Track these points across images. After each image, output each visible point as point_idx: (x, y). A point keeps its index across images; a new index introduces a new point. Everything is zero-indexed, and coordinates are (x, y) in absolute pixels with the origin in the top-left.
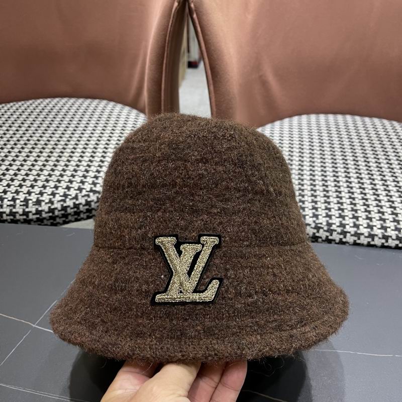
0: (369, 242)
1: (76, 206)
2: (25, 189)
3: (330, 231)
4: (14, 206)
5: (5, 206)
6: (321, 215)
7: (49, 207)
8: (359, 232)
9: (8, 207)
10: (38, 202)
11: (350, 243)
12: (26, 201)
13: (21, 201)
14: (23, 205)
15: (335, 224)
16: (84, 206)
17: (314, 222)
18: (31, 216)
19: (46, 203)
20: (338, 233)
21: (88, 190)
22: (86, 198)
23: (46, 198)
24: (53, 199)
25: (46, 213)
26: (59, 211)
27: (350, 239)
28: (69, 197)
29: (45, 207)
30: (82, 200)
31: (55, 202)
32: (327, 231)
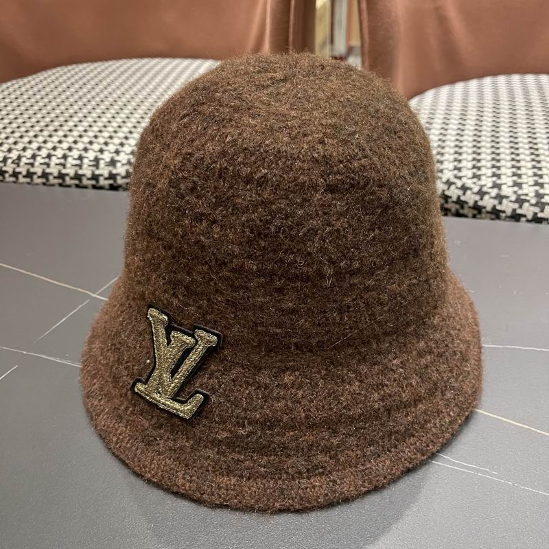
2: (96, 147)
3: (540, 205)
4: (80, 166)
5: (68, 165)
6: (527, 183)
9: (73, 167)
10: (113, 163)
12: (97, 160)
13: (91, 161)
14: (93, 166)
17: (515, 192)
18: (102, 182)
19: (123, 164)
32: (535, 205)
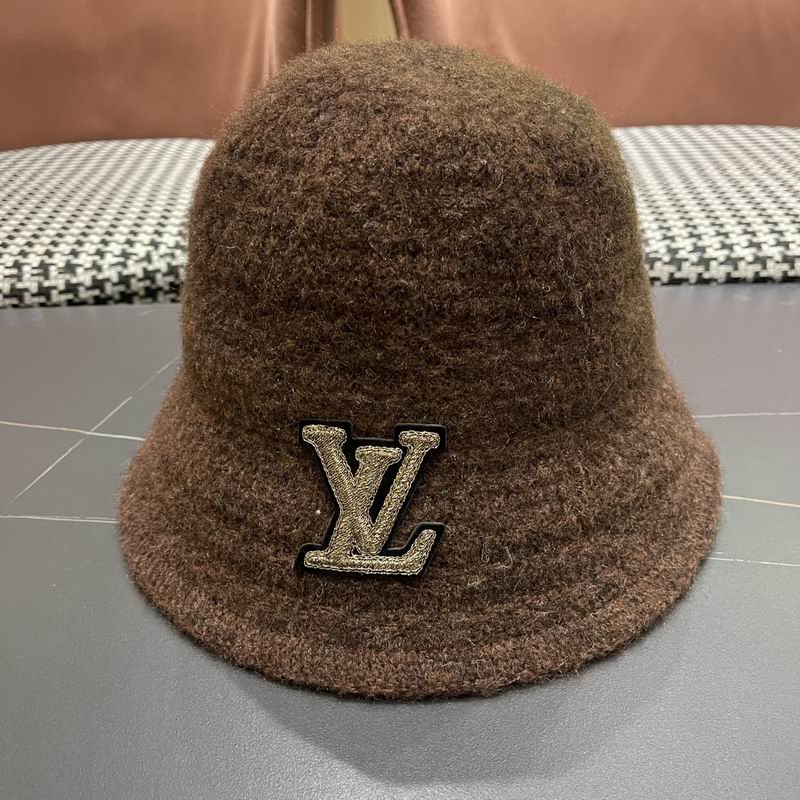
0: (757, 273)
1: (149, 275)
2: (40, 249)
3: (675, 262)
4: (19, 278)
7: (94, 278)
8: (734, 256)
9: (8, 279)
10: (70, 268)
11: (720, 281)
12: (44, 269)
13: (34, 268)
14: (39, 275)
15: (683, 248)
16: (165, 275)
18: (56, 297)
19: (86, 269)
20: (693, 264)
21: (172, 244)
22: (168, 259)
23: (85, 260)
24: (100, 262)
25: (88, 289)
26: (114, 285)
27: (718, 271)
28: (134, 258)
29: (84, 277)
30: (160, 264)
31: (105, 267)
32: (670, 263)
